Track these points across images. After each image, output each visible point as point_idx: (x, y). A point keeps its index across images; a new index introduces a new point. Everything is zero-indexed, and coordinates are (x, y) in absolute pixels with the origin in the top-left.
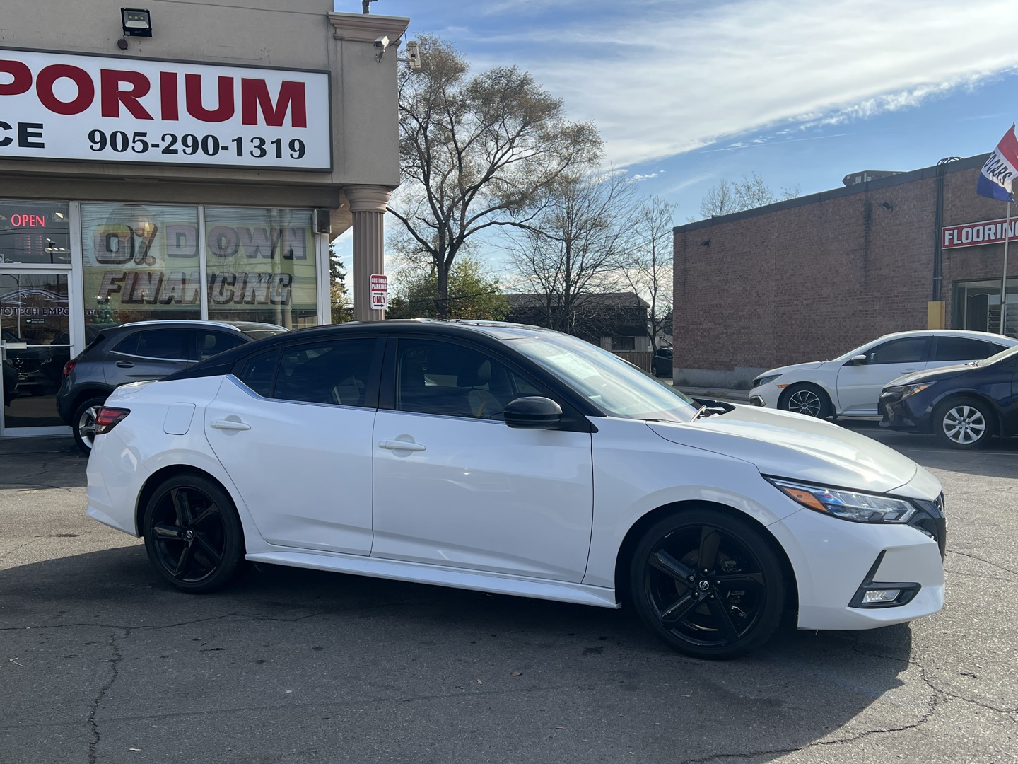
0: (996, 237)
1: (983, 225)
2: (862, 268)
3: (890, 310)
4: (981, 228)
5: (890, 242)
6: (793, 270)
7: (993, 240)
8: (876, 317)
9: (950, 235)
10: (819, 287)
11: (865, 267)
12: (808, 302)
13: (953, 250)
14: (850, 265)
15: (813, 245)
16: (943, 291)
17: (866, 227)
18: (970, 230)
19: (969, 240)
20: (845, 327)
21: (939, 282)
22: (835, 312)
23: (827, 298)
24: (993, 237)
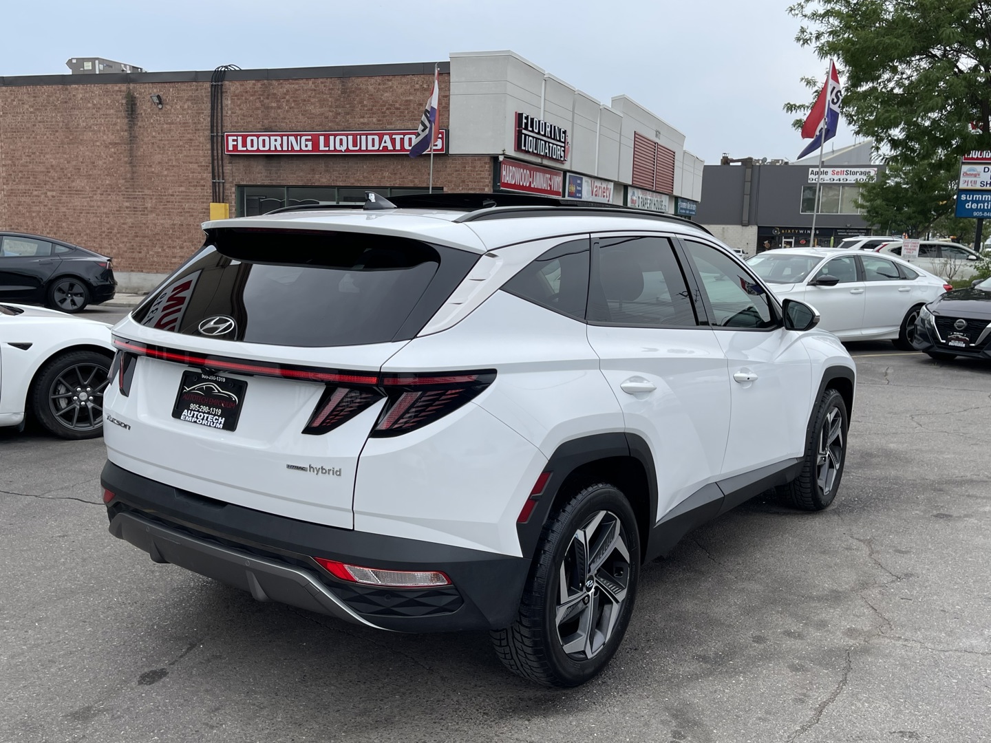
0: (282, 148)
1: (269, 136)
2: (126, 163)
3: (164, 208)
4: (267, 139)
5: (161, 140)
6: (30, 156)
7: (279, 151)
8: (147, 215)
9: (234, 140)
10: (69, 178)
11: (131, 163)
12: (54, 193)
13: (236, 157)
14: (111, 159)
15: (57, 131)
16: (226, 194)
17: (129, 121)
18: (255, 139)
19: (255, 148)
20: (108, 223)
21: (221, 184)
22: (93, 206)
23: (81, 191)
24: (279, 148)
